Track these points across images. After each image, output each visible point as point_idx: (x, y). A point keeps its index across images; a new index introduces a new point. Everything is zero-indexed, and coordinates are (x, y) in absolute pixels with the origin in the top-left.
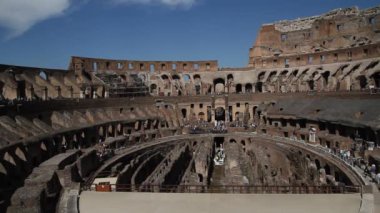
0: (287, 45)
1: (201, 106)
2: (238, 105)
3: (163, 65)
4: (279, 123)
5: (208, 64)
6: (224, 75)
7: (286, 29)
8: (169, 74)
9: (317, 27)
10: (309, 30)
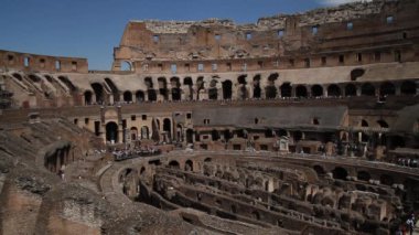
0: (161, 49)
1: (87, 121)
2: (133, 118)
3: (10, 58)
4: (210, 136)
5: (74, 63)
6: (100, 79)
7: (158, 30)
8: (22, 74)
9: (194, 34)
10: (186, 35)
